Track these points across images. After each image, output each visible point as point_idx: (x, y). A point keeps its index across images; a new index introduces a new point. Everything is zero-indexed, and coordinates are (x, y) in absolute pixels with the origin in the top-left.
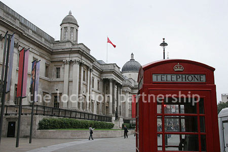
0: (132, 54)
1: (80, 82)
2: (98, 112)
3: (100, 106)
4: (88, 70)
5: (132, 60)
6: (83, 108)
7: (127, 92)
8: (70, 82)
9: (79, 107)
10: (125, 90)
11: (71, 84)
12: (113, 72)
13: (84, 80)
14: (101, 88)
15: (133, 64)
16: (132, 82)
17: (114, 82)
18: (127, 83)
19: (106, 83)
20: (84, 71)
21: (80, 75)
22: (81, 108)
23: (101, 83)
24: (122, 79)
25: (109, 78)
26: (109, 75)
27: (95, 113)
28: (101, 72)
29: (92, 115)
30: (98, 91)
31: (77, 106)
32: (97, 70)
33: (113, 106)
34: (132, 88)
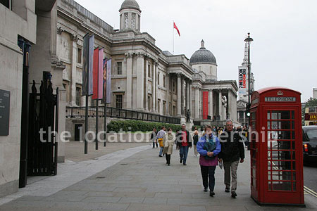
0: (202, 41)
1: (145, 79)
2: (164, 113)
3: (167, 105)
4: (153, 64)
5: (203, 48)
6: (149, 109)
7: (196, 88)
8: (134, 78)
9: (145, 107)
10: (195, 86)
11: (134, 80)
12: (181, 65)
13: (149, 76)
14: (167, 84)
15: (203, 53)
16: (203, 75)
17: (183, 76)
18: (197, 77)
19: (173, 78)
20: (149, 66)
21: (145, 70)
22: (147, 108)
23: (167, 78)
24: (192, 73)
25: (177, 72)
26: (177, 68)
27: (162, 115)
28: (167, 66)
29: (160, 116)
30: (164, 88)
31: (142, 107)
32: (162, 63)
33: (182, 105)
34: (203, 84)
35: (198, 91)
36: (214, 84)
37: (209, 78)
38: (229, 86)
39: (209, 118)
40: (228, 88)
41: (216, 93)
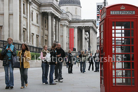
1: (20, 16)
2: (37, 44)
3: (40, 38)
4: (27, 3)
6: (24, 41)
7: (64, 25)
8: (11, 14)
9: (20, 39)
10: (63, 24)
11: (11, 16)
12: (52, 5)
13: (24, 13)
14: (40, 21)
16: (70, 15)
17: (53, 15)
18: (64, 16)
19: (45, 15)
20: (24, 4)
21: (20, 8)
22: (22, 40)
23: (40, 17)
24: (60, 13)
25: (48, 11)
26: (48, 8)
27: (35, 45)
28: (40, 5)
29: (33, 47)
30: (37, 25)
31: (18, 39)
32: (36, 3)
33: (52, 39)
34: (70, 22)
35: (65, 28)
36: (79, 22)
37: (74, 17)
38: (90, 24)
39: (74, 50)
40: (90, 25)
41: (80, 30)
